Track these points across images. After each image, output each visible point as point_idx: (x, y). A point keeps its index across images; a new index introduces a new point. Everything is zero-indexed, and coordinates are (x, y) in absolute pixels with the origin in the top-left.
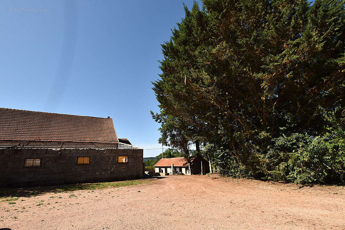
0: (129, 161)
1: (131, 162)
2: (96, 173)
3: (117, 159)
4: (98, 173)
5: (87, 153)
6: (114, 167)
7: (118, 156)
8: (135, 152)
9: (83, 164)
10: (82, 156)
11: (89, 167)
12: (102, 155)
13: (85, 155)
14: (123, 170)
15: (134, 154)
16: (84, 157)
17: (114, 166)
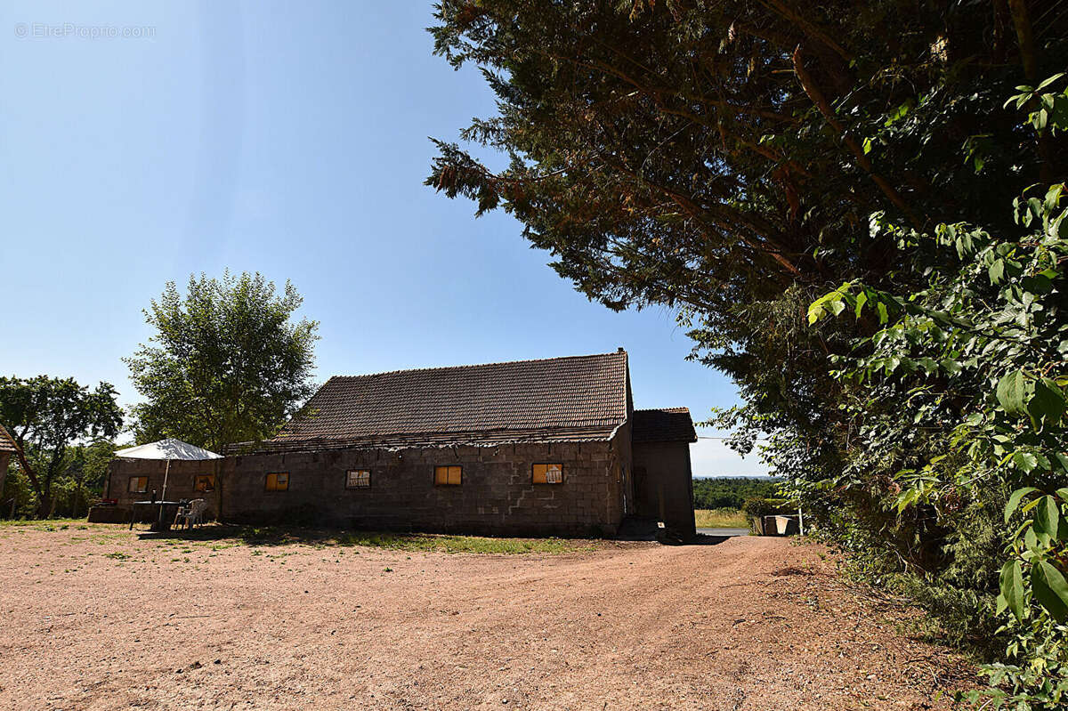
0: (565, 478)
1: (574, 481)
2: (477, 511)
3: (530, 471)
4: (481, 511)
5: (454, 458)
6: (523, 495)
7: (533, 464)
8: (583, 450)
9: (448, 486)
10: (445, 463)
11: (461, 494)
12: (490, 460)
13: (449, 463)
14: (548, 506)
15: (581, 457)
16: (448, 466)
17: (523, 491)
